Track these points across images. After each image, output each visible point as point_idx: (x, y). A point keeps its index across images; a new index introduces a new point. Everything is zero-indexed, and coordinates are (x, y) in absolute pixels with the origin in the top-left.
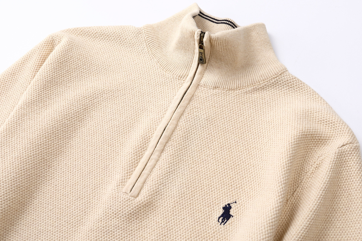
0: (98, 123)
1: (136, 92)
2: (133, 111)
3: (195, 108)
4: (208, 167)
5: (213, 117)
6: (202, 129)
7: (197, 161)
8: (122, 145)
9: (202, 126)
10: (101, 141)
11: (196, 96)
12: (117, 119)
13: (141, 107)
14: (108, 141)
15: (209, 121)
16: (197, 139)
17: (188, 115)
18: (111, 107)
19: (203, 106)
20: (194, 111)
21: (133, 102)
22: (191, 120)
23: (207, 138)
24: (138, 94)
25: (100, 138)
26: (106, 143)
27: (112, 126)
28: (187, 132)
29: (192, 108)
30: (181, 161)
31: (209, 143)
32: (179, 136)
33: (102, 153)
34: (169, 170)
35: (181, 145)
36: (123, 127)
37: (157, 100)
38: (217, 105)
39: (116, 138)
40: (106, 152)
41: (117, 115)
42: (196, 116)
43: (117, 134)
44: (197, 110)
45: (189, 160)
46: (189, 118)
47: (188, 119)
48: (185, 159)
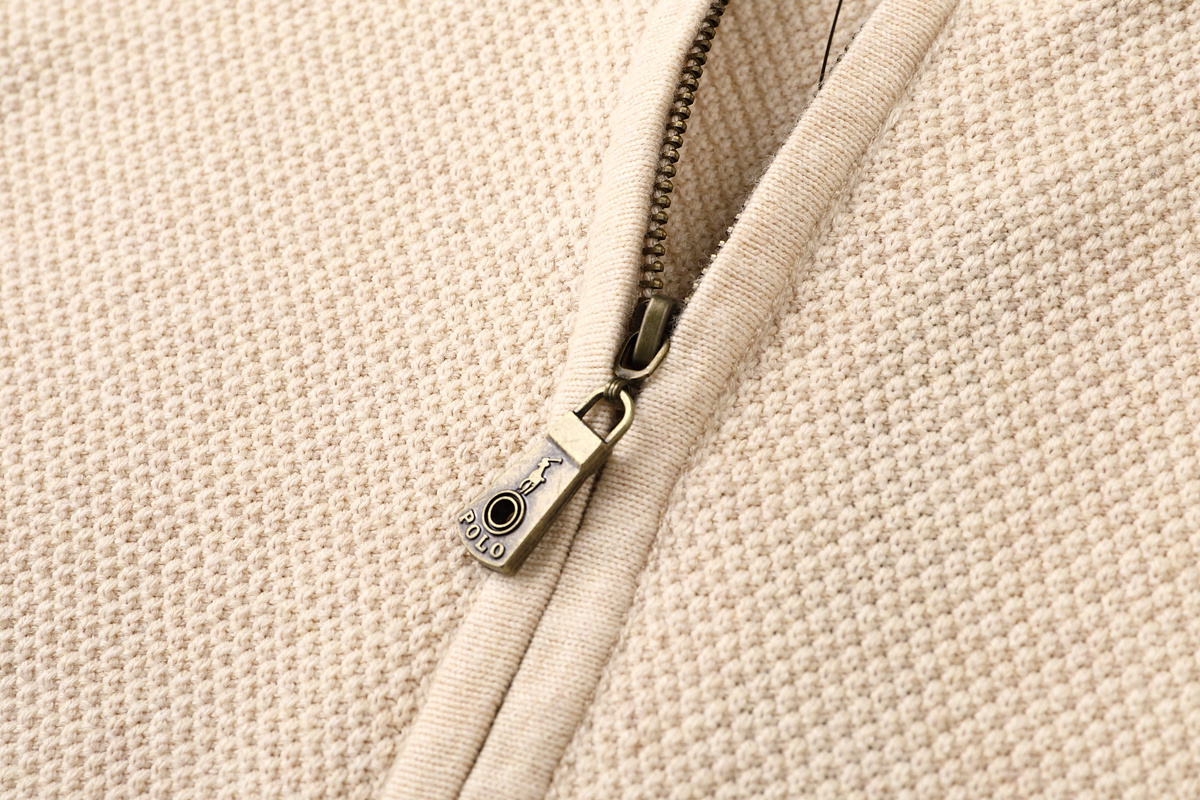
0: (23, 328)
1: (332, 23)
2: (326, 194)
3: (961, 129)
4: (1115, 711)
5: (1136, 218)
6: (1030, 328)
7: (996, 644)
8: (250, 509)
9: (1030, 305)
10: (63, 493)
11: (972, 19)
12: (193, 280)
13: (389, 151)
14: (119, 485)
15: (1101, 254)
16: (984, 424)
17: (896, 204)
18: (132, 175)
19: (1032, 111)
20: (956, 159)
21: (311, 118)
22: (918, 245)
23: (1081, 416)
24: (345, 39)
25: (52, 465)
26: (107, 508)
27: (148, 345)
28: (873, 358)
29: (927, 131)
30: (834, 651)
31: (1107, 461)
32: (801, 407)
33: (72, 601)
34: (730, 749)
35: (823, 489)
36: (249, 347)
37: (515, 74)
38: (1174, 93)
39: (196, 451)
40: (114, 594)
41: (185, 239)
42: (972, 204)
43: (203, 415)
44: (976, 149)
45: (920, 636)
46: (900, 224)
47: (893, 240)
48: (878, 624)
